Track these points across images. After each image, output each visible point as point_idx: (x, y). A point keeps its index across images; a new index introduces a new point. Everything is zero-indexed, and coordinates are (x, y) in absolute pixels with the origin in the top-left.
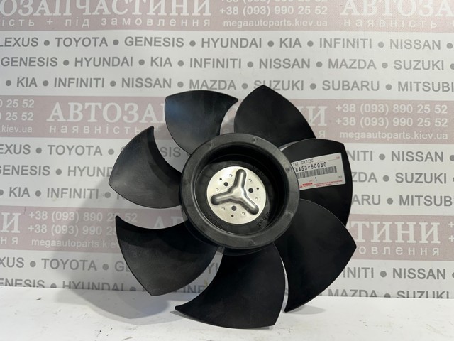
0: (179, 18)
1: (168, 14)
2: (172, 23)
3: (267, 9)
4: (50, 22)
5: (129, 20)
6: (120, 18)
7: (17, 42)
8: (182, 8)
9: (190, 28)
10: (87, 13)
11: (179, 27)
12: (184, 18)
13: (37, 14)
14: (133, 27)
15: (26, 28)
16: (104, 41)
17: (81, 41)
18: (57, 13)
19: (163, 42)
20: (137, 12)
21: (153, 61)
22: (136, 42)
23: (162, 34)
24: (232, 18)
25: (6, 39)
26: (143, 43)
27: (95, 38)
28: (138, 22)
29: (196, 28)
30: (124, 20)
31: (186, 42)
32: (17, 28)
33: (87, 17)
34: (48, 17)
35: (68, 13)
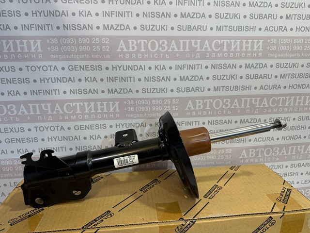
0: (102, 113)
1: (96, 112)
2: (99, 116)
3: (148, 108)
4: (29, 118)
5: (75, 116)
6: (69, 115)
7: (12, 130)
8: (103, 108)
9: (109, 119)
10: (50, 112)
11: (103, 119)
12: (105, 113)
13: (20, 114)
14: (77, 120)
15: (15, 122)
16: (62, 128)
17: (49, 128)
18: (32, 113)
19: (95, 127)
20: (79, 111)
21: (91, 137)
22: (81, 128)
23: (94, 123)
24: (131, 113)
25: (5, 128)
26: (84, 128)
27: (57, 127)
28: (80, 117)
29: (112, 119)
30: (72, 116)
31: (108, 126)
32: (9, 122)
33: (50, 115)
34: (27, 116)
35: (38, 113)
